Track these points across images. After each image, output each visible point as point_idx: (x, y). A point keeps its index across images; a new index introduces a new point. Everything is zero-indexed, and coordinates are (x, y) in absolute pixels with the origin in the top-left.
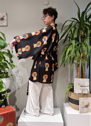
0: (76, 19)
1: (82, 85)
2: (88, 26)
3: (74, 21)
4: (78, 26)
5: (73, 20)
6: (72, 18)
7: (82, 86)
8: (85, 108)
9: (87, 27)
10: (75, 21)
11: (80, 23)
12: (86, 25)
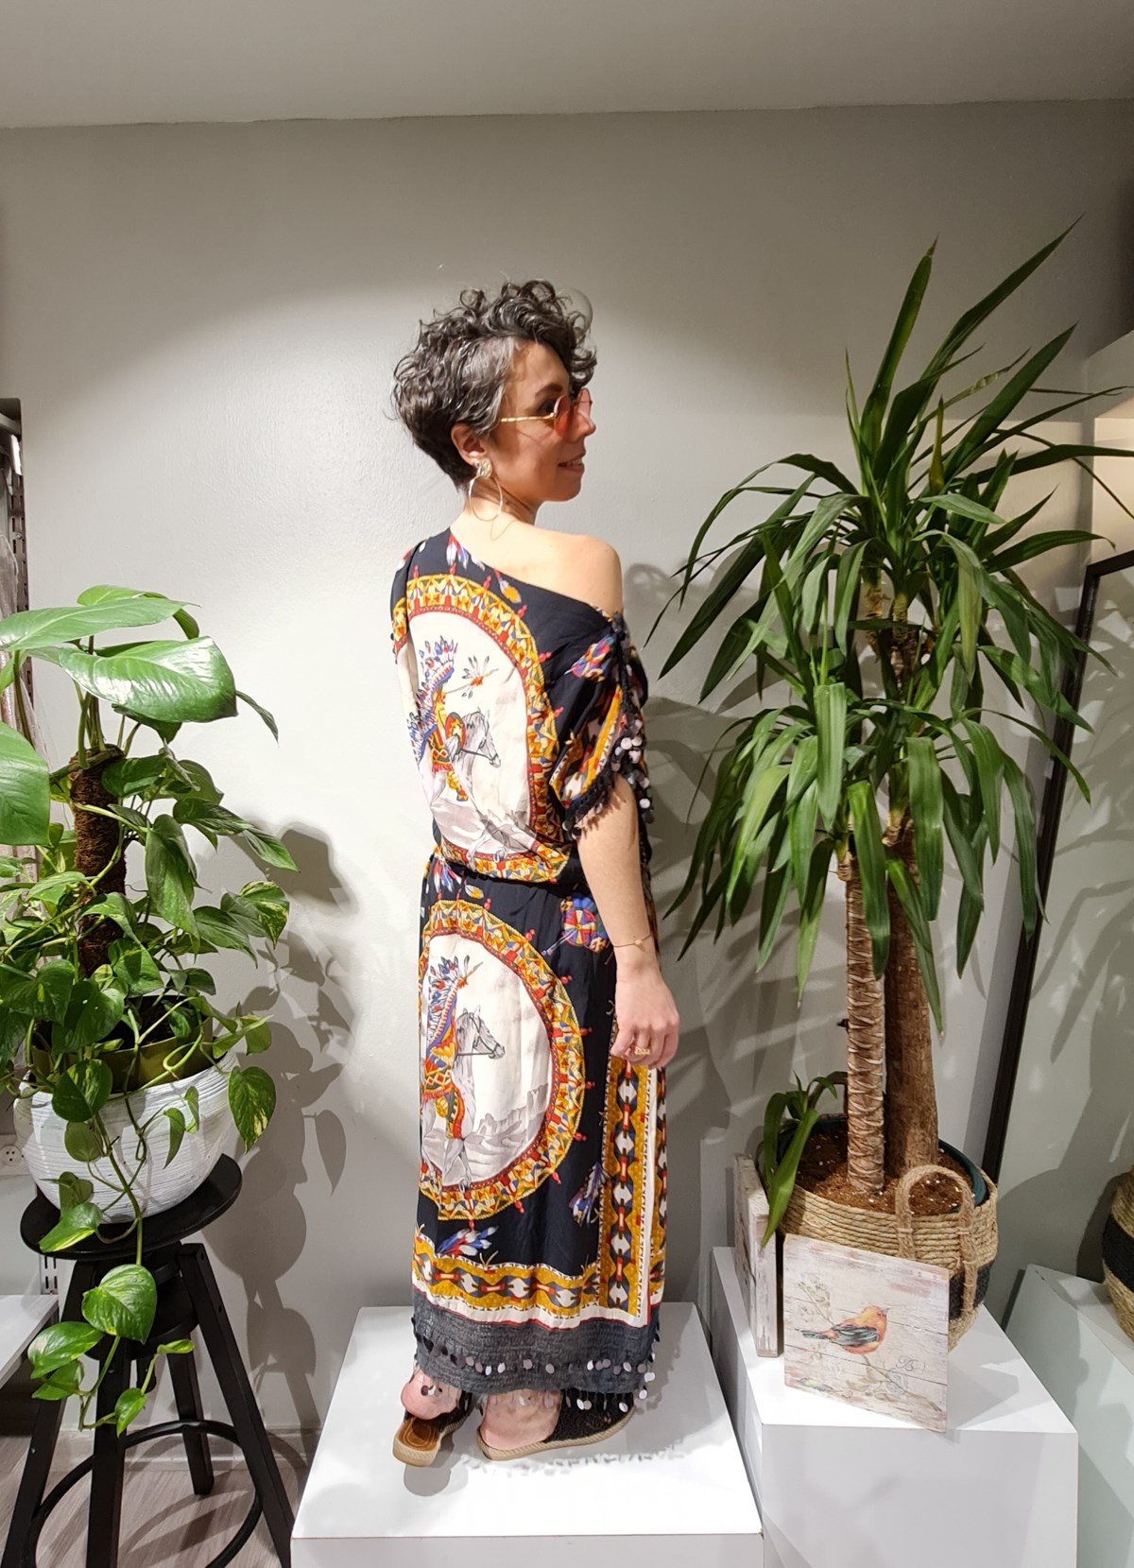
0: (826, 470)
3: (804, 490)
5: (797, 476)
6: (792, 460)
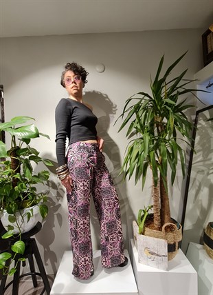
0: (147, 95)
2: (170, 105)
3: (143, 99)
4: (152, 107)
5: (142, 96)
6: (140, 93)
9: (170, 109)
10: (146, 98)
11: (154, 101)
12: (167, 103)
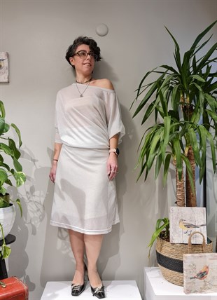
1: (188, 222)
3: (166, 73)
4: (177, 84)
5: (164, 70)
7: (188, 226)
8: (197, 280)
11: (180, 77)
